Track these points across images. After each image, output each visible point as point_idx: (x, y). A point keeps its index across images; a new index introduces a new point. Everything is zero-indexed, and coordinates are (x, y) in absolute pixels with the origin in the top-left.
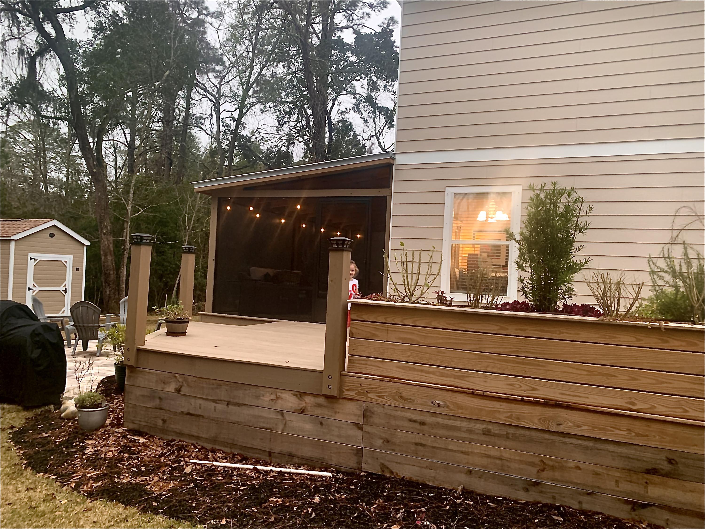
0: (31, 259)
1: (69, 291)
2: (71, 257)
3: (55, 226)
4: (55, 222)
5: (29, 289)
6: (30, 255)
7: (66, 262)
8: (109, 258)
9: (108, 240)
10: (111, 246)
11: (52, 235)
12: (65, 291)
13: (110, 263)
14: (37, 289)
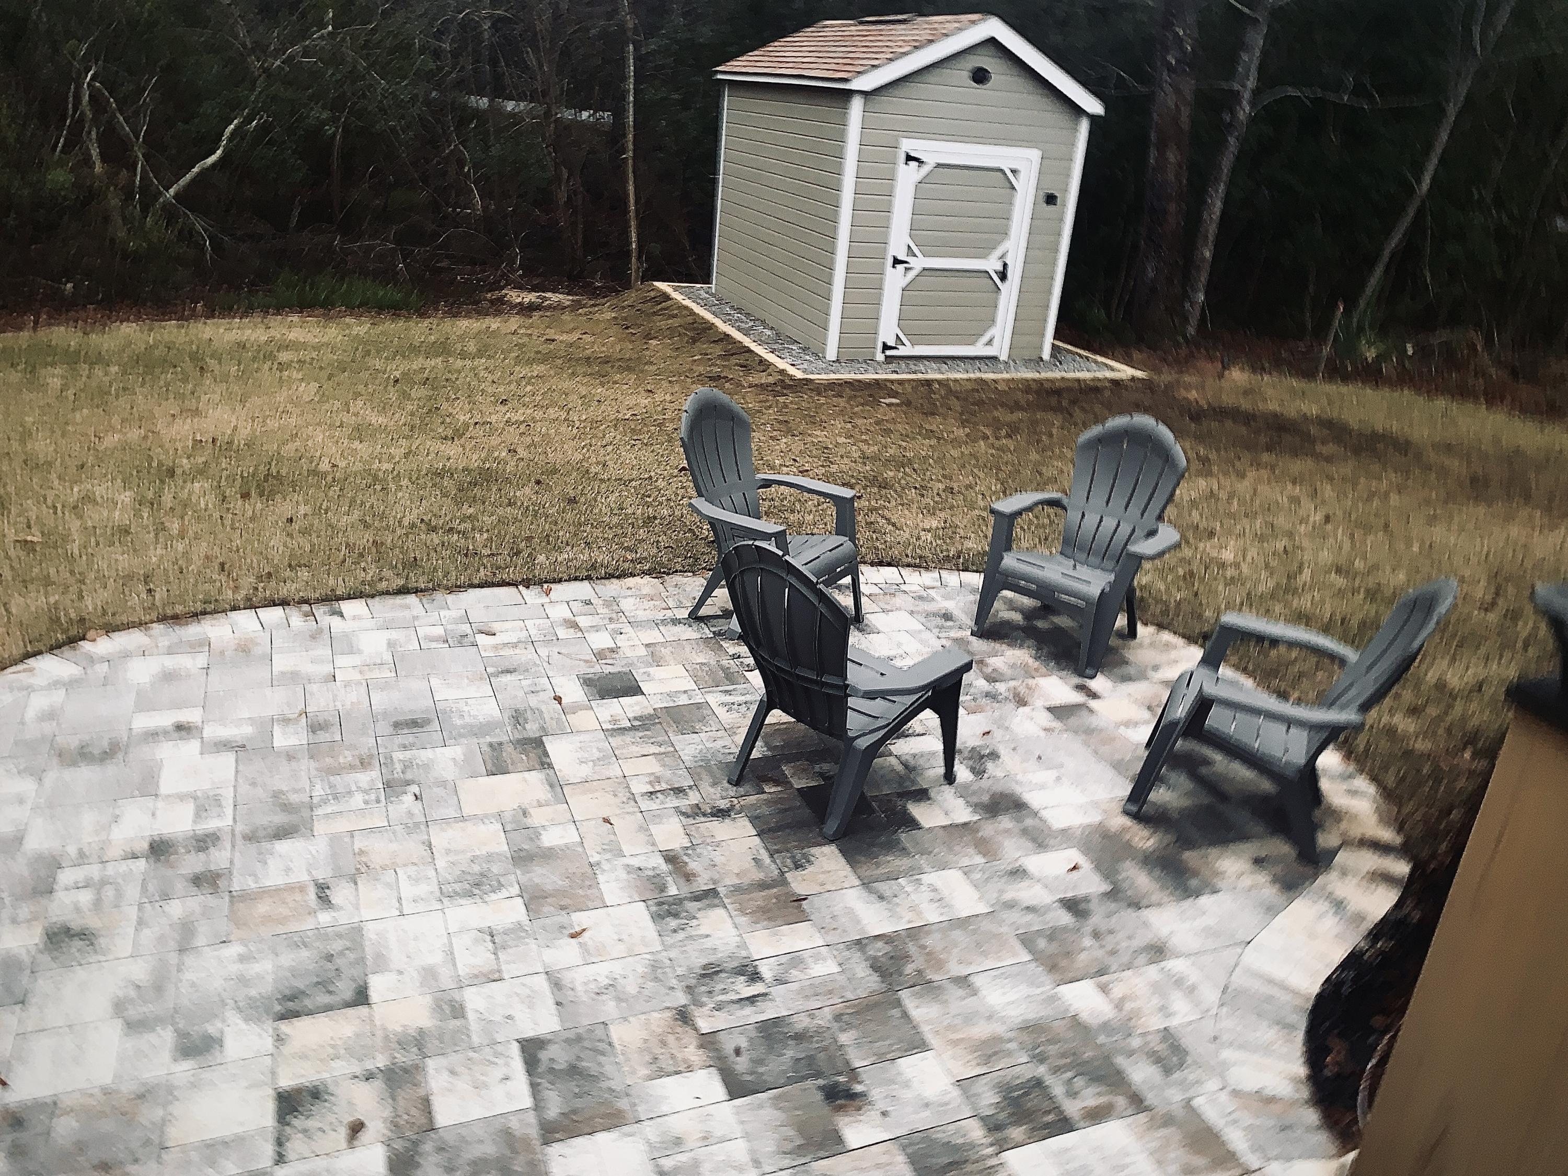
0: (909, 158)
1: (1015, 274)
2: (1035, 155)
3: (992, 42)
4: (995, 28)
5: (896, 262)
6: (908, 145)
7: (1014, 171)
8: (1172, 156)
9: (1177, 91)
10: (1185, 112)
11: (980, 76)
12: (1003, 276)
13: (1171, 177)
14: (919, 263)
